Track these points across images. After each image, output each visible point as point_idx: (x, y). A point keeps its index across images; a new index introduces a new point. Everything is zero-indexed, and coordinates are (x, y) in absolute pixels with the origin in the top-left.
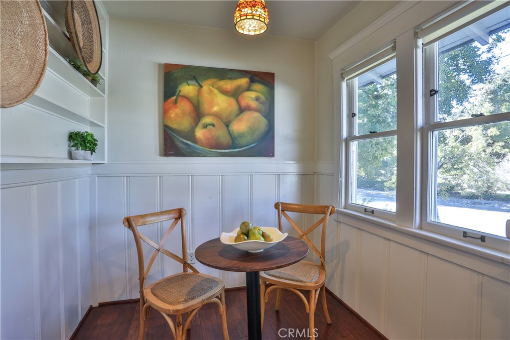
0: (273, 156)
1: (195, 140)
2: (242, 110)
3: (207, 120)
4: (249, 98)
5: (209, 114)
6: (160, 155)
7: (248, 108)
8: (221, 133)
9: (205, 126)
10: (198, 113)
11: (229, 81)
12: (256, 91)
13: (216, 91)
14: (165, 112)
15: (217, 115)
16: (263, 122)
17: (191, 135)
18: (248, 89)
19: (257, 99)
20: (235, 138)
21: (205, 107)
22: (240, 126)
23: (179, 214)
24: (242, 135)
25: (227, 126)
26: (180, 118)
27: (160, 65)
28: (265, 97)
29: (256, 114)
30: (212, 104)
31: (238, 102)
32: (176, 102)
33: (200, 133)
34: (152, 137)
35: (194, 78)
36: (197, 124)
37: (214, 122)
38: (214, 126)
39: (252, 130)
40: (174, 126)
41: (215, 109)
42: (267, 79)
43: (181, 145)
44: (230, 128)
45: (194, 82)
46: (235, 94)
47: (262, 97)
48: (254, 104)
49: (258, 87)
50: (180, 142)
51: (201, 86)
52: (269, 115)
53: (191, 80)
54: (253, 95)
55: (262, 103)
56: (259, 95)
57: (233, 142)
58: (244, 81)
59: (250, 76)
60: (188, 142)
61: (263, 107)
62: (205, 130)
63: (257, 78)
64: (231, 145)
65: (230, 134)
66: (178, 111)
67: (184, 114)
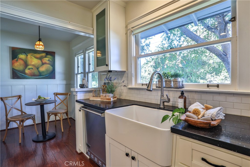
0: (55, 79)
1: (25, 73)
2: (43, 64)
3: (30, 67)
4: (46, 60)
5: (31, 65)
6: (11, 78)
7: (45, 63)
8: (35, 71)
9: (29, 69)
10: (26, 65)
11: (38, 54)
12: (48, 58)
13: (33, 57)
14: (12, 64)
15: (33, 65)
16: (51, 68)
17: (23, 72)
18: (46, 57)
19: (49, 60)
20: (41, 73)
21: (29, 62)
22: (43, 69)
23: (20, 97)
24: (43, 72)
25: (38, 69)
26: (19, 65)
27: (10, 47)
28: (52, 60)
29: (49, 65)
30: (32, 62)
31: (42, 61)
32: (17, 61)
33: (27, 71)
35: (25, 53)
36: (26, 68)
37: (33, 67)
38: (32, 69)
39: (47, 70)
40: (17, 68)
41: (33, 63)
42: (52, 54)
43: (19, 75)
44: (39, 70)
45: (24, 54)
46: (41, 58)
47: (51, 60)
48: (48, 62)
49: (49, 56)
50: (19, 74)
51: (27, 56)
52: (53, 65)
53: (23, 53)
54: (47, 59)
55: (50, 62)
56: (49, 59)
57: (40, 74)
58: (44, 54)
59: (46, 53)
60: (23, 74)
61: (51, 63)
62: (29, 70)
63: (49, 54)
64: (39, 75)
65: (39, 72)
66: (18, 63)
67: (20, 65)
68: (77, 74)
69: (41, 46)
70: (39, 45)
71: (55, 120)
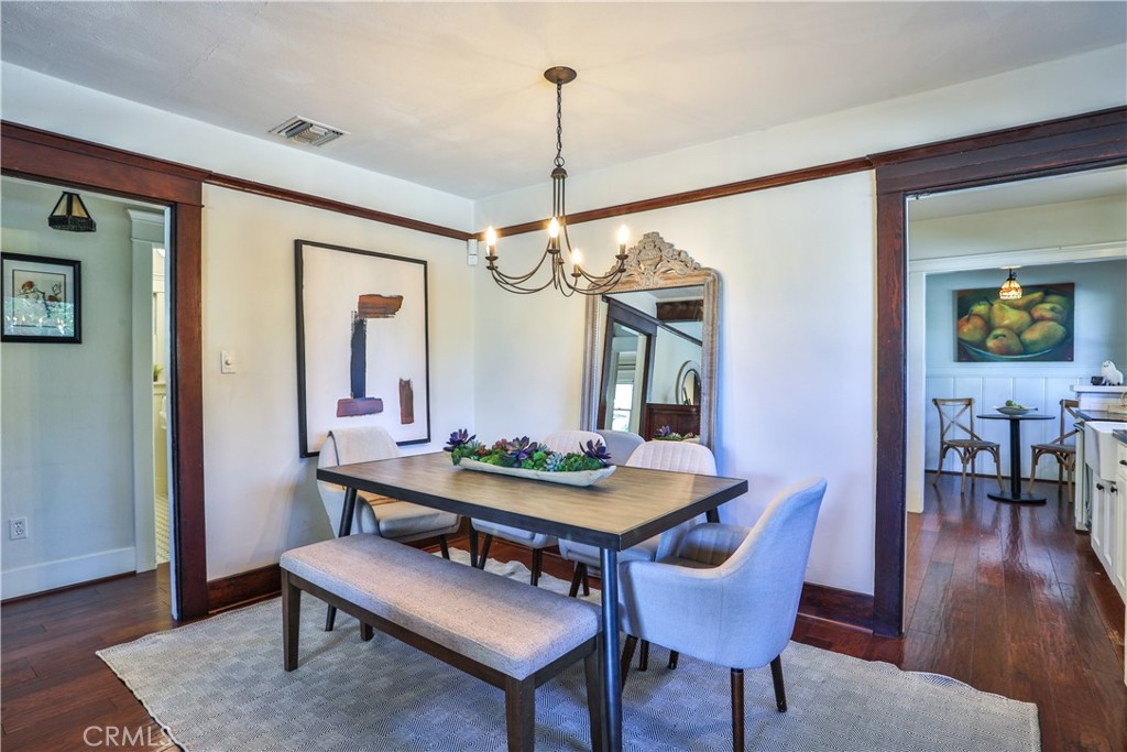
0: (1072, 360)
1: (986, 348)
2: (1034, 321)
3: (999, 332)
4: (1044, 309)
5: (1000, 327)
6: (955, 361)
7: (1043, 319)
8: (1013, 342)
9: (996, 337)
10: (989, 326)
12: (1051, 302)
13: (1006, 307)
14: (958, 328)
15: (1008, 327)
16: (1061, 330)
17: (982, 345)
18: (1043, 301)
19: (1052, 309)
20: (1027, 345)
21: (997, 320)
22: (1032, 335)
23: (969, 402)
24: (1034, 343)
25: (1019, 335)
26: (971, 330)
27: (954, 292)
28: (1063, 307)
29: (1051, 323)
30: (1003, 319)
31: (1030, 314)
32: (968, 320)
33: (991, 343)
34: (947, 348)
35: (986, 299)
36: (988, 336)
37: (1005, 333)
38: (1004, 336)
39: (1046, 338)
40: (967, 338)
41: (1006, 322)
42: (1065, 290)
43: (973, 353)
44: (1022, 338)
45: (985, 302)
46: (1028, 308)
47: (1058, 307)
48: (1049, 314)
49: (1054, 298)
50: (972, 351)
51: (990, 305)
52: (1068, 322)
53: (983, 300)
54: (1048, 306)
55: (1058, 313)
56: (1055, 305)
57: (1025, 349)
58: (1037, 295)
59: (1044, 289)
60: (980, 351)
61: (1059, 317)
62: (996, 340)
63: (1051, 290)
64: (1023, 352)
65: (1022, 342)
66: (970, 326)
67: (975, 328)
69: (1013, 292)
70: (1009, 290)
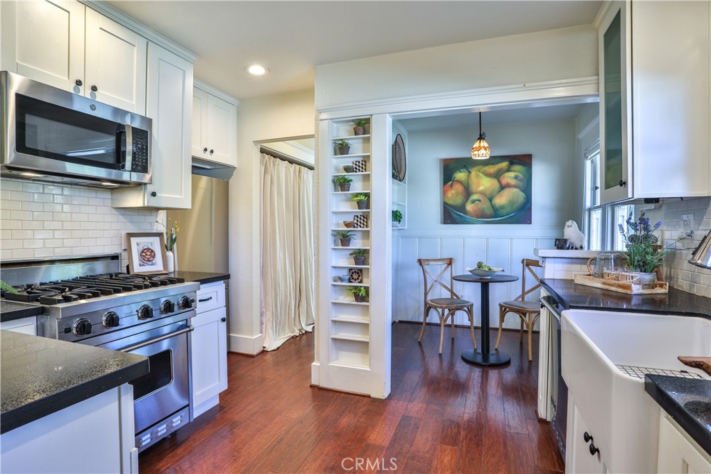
0: (530, 223)
1: (465, 212)
2: (502, 188)
3: (475, 197)
4: (509, 177)
5: (476, 193)
6: (441, 223)
7: (508, 186)
8: (485, 206)
9: (473, 202)
10: (468, 192)
11: (492, 166)
12: (514, 171)
13: (481, 175)
14: (444, 193)
15: (482, 193)
16: (521, 196)
17: (462, 208)
18: (508, 170)
19: (516, 178)
20: (497, 210)
21: (473, 187)
22: (501, 200)
23: (450, 262)
24: (502, 207)
25: (491, 200)
26: (454, 195)
27: (441, 160)
28: (523, 175)
29: (515, 190)
30: (478, 185)
31: (499, 181)
32: (452, 186)
33: (469, 207)
34: (436, 211)
35: (465, 167)
36: (467, 201)
37: (480, 198)
38: (480, 201)
39: (511, 203)
40: (450, 202)
41: (481, 188)
42: (525, 160)
43: (455, 216)
44: (493, 203)
45: (465, 170)
46: (497, 176)
47: (521, 175)
48: (513, 182)
49: (517, 167)
50: (455, 214)
51: (470, 172)
52: (527, 189)
53: (463, 168)
54: (512, 174)
55: (520, 180)
56: (517, 174)
57: (495, 213)
58: (504, 164)
59: (509, 159)
60: (461, 214)
61: (521, 184)
62: (473, 204)
63: (515, 161)
64: (494, 216)
65: (493, 207)
66: (453, 191)
67: (457, 193)
68: (590, 210)
69: (483, 151)
70: (479, 149)
71: (520, 328)
